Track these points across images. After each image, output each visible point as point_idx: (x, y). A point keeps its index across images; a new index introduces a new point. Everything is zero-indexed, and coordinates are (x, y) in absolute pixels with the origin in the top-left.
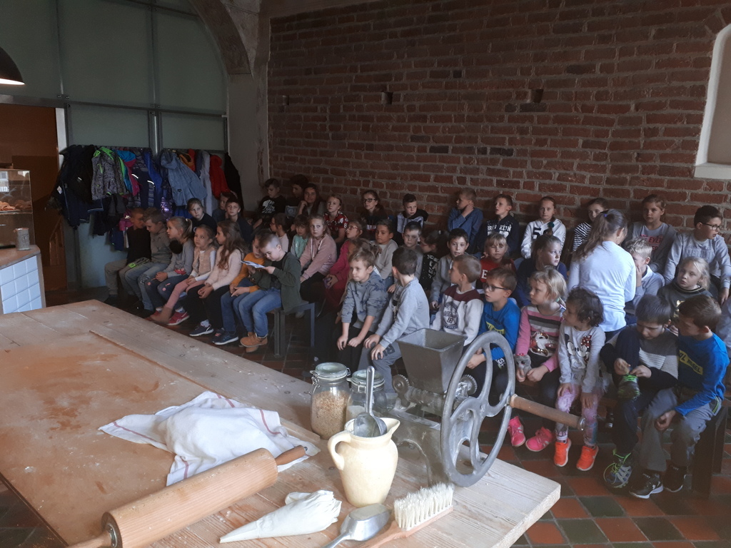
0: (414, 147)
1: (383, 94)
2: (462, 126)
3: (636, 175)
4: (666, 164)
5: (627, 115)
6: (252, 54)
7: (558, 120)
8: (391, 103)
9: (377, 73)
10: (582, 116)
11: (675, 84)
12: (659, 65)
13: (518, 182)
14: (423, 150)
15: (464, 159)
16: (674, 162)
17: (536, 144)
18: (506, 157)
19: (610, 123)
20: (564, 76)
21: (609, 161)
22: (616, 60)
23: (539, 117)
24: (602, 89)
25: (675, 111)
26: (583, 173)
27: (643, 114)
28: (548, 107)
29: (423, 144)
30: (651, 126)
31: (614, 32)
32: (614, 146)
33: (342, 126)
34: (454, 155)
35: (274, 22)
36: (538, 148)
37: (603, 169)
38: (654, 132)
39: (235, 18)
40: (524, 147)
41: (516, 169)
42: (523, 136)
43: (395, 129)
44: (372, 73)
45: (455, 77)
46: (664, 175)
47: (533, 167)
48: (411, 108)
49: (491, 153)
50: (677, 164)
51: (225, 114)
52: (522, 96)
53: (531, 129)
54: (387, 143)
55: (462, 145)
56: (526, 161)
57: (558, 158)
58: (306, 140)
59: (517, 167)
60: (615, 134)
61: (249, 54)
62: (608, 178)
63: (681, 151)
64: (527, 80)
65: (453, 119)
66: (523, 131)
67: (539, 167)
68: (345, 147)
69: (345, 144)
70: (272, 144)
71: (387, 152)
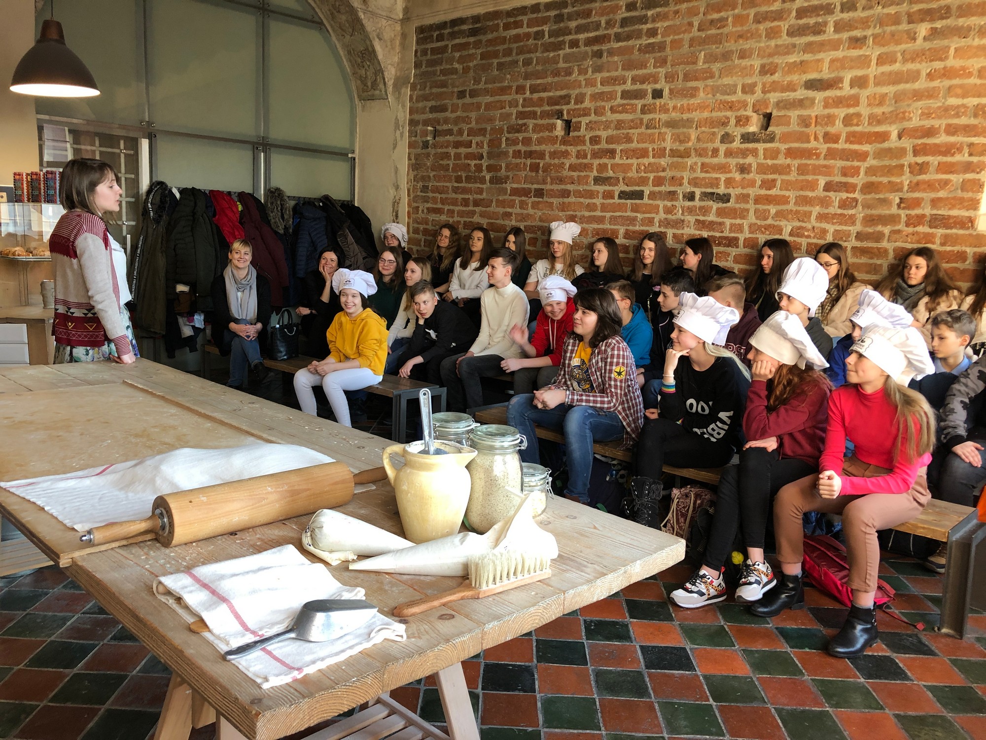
0: (598, 192)
1: (559, 123)
2: (663, 163)
3: (897, 228)
4: (940, 212)
5: (886, 145)
6: (390, 73)
7: (790, 153)
8: (569, 134)
9: (551, 94)
10: (823, 147)
11: (953, 101)
12: (930, 76)
13: (737, 239)
14: (609, 195)
15: (665, 207)
16: (950, 209)
17: (761, 187)
18: (721, 205)
19: (863, 156)
20: (801, 93)
21: (860, 208)
22: (873, 71)
23: (765, 149)
24: (851, 111)
25: (952, 139)
26: (824, 225)
27: (907, 143)
28: (777, 137)
29: (611, 188)
30: (920, 160)
31: (869, 32)
32: (869, 188)
33: (503, 165)
34: (651, 202)
35: (421, 30)
36: (763, 192)
37: (852, 220)
38: (922, 168)
39: (369, 25)
40: (745, 191)
41: (733, 221)
42: (744, 176)
43: (572, 168)
44: (544, 95)
45: (653, 98)
46: (936, 227)
47: (757, 218)
48: (595, 140)
49: (701, 200)
50: (955, 212)
51: (353, 152)
52: (742, 121)
53: (754, 166)
54: (563, 187)
55: (662, 189)
56: (748, 210)
57: (791, 206)
58: (456, 185)
59: (735, 218)
60: (870, 171)
61: (386, 74)
62: (858, 233)
63: (959, 193)
64: (750, 99)
65: (651, 154)
66: (743, 169)
67: (766, 219)
68: (506, 194)
69: (507, 189)
70: (411, 191)
71: (561, 200)
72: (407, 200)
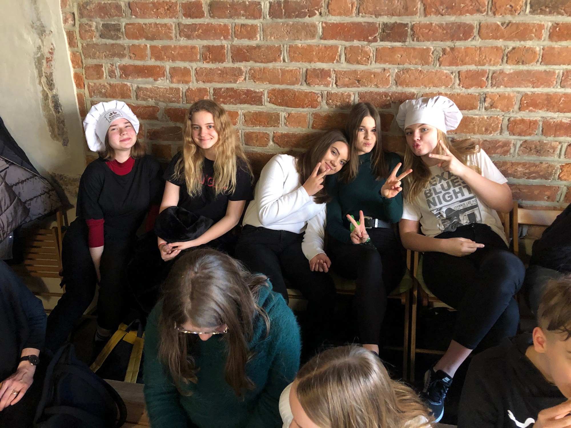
0: (540, 27)
68: (313, 36)
69: (314, 26)
70: (77, 35)
71: (449, 44)
72: (69, 53)
